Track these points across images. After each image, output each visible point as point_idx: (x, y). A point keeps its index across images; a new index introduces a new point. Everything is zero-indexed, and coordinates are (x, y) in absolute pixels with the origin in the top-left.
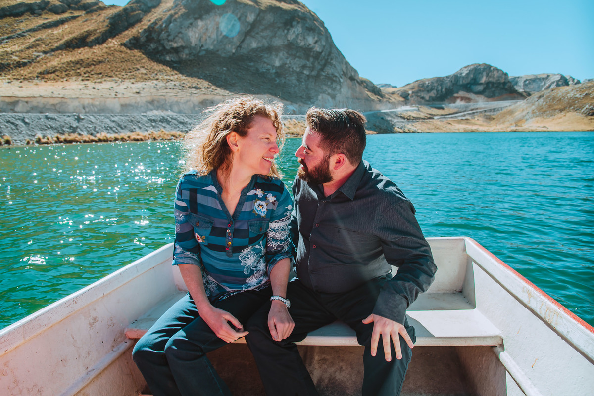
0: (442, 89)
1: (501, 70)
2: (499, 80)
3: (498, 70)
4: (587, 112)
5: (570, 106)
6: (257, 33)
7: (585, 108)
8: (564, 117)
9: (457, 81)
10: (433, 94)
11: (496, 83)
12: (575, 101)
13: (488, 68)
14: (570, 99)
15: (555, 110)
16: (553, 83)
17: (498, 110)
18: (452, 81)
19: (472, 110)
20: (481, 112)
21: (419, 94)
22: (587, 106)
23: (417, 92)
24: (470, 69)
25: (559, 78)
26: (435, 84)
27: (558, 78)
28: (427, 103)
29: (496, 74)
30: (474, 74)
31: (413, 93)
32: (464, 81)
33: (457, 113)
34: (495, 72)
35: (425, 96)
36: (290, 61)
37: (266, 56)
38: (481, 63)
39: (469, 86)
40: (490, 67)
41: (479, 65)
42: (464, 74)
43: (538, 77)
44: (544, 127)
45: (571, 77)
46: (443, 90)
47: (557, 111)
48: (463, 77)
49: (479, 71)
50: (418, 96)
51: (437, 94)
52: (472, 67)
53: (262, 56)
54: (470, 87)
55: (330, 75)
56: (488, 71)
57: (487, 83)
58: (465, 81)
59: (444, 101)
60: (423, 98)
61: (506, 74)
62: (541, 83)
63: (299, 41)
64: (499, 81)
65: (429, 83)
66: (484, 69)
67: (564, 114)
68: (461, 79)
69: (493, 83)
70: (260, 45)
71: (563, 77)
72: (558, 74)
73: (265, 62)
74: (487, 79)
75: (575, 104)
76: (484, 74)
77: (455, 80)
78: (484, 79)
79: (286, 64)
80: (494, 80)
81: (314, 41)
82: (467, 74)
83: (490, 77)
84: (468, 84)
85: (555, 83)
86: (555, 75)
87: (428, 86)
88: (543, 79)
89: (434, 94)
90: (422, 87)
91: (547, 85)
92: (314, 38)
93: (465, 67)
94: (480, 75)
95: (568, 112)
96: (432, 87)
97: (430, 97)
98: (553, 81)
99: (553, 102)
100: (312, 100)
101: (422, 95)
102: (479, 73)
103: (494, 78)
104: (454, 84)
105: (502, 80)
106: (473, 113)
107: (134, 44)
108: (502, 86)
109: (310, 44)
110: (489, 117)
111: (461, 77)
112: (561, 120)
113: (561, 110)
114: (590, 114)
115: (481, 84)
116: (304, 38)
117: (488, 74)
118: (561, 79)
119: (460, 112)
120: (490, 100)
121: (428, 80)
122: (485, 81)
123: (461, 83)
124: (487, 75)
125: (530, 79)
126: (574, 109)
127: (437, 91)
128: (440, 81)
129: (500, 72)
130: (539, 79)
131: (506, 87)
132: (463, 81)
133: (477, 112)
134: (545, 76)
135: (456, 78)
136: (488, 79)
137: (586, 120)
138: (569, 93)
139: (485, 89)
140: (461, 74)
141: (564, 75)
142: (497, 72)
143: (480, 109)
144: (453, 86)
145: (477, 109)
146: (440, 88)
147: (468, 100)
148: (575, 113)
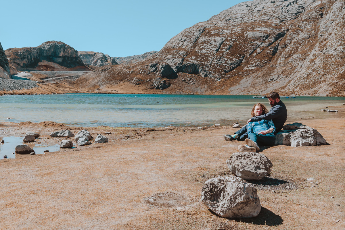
0: (31, 58)
1: (73, 48)
2: (72, 55)
3: (71, 48)
4: (135, 82)
5: (125, 79)
7: (134, 80)
8: (124, 85)
9: (42, 53)
10: (25, 61)
11: (70, 57)
12: (127, 75)
14: (124, 74)
15: (117, 80)
16: (99, 59)
17: (76, 78)
18: (38, 53)
19: (57, 76)
20: (64, 78)
21: (16, 61)
22: (135, 79)
23: (14, 59)
24: (50, 44)
26: (26, 54)
27: (101, 56)
28: (22, 68)
30: (54, 48)
31: (11, 59)
32: (47, 53)
33: (47, 78)
34: (69, 49)
35: (20, 63)
39: (51, 57)
40: (65, 45)
41: (58, 42)
42: (47, 48)
44: (115, 91)
45: (109, 56)
46: (32, 59)
47: (118, 81)
48: (46, 50)
49: (58, 47)
50: (15, 63)
51: (29, 62)
52: (52, 43)
54: (52, 58)
56: (64, 48)
57: (64, 57)
58: (48, 53)
59: (35, 68)
60: (19, 64)
61: (76, 51)
62: (91, 58)
64: (72, 56)
65: (21, 52)
66: (61, 46)
67: (123, 83)
68: (45, 52)
69: (68, 57)
71: (104, 56)
72: (101, 53)
74: (64, 54)
75: (127, 77)
76: (62, 49)
77: (40, 51)
78: (61, 54)
80: (69, 55)
82: (49, 48)
83: (66, 52)
84: (50, 56)
86: (98, 53)
87: (21, 55)
88: (92, 55)
89: (27, 62)
90: (16, 55)
91: (95, 60)
93: (47, 43)
94: (59, 50)
95: (125, 82)
96: (24, 56)
97: (23, 64)
98: (98, 57)
99: (114, 74)
101: (18, 62)
102: (58, 49)
103: (68, 53)
104: (39, 55)
105: (74, 56)
106: (59, 78)
108: (74, 60)
110: (70, 82)
111: (44, 50)
112: (122, 87)
113: (121, 81)
115: (60, 57)
117: (65, 50)
119: (49, 78)
120: (68, 69)
121: (20, 49)
122: (62, 55)
123: (45, 54)
124: (64, 51)
125: (84, 55)
126: (127, 80)
127: (28, 59)
128: (28, 51)
129: (72, 50)
130: (89, 55)
131: (77, 61)
132: (46, 53)
133: (62, 78)
134: (93, 54)
135: (40, 50)
136: (65, 54)
137: (136, 87)
138: (122, 70)
139: (63, 61)
140: (44, 48)
141: (105, 54)
142: (71, 50)
143: (63, 76)
144: (39, 56)
145: (61, 76)
146: (30, 57)
147: (53, 68)
148: (129, 83)
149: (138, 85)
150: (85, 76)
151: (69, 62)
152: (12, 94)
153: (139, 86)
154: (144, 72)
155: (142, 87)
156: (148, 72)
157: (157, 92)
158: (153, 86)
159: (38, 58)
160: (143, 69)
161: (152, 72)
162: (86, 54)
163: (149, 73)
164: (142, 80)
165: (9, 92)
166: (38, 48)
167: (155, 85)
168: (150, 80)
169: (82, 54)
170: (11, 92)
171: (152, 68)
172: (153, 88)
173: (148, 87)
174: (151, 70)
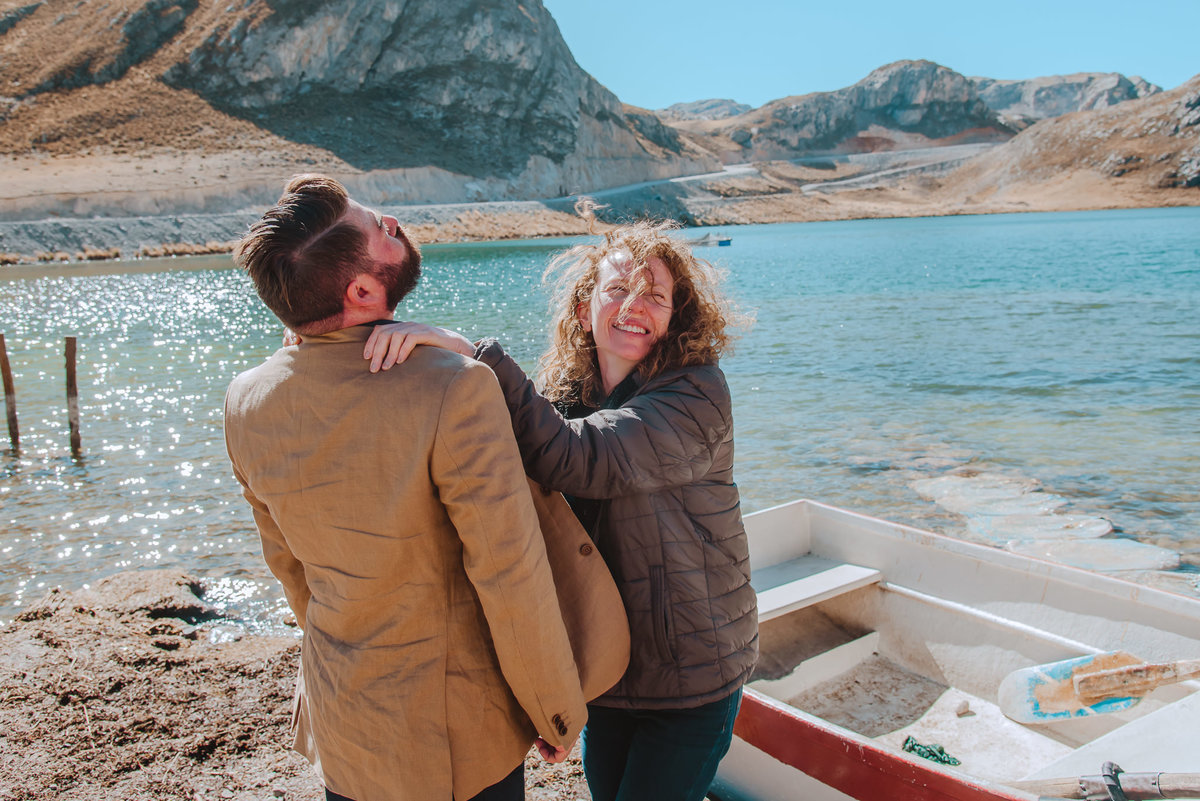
0: (828, 121)
1: (959, 74)
2: (955, 97)
3: (952, 74)
4: (1111, 168)
5: (1083, 157)
6: (405, 43)
7: (1107, 162)
8: (1067, 181)
9: (864, 100)
10: (808, 132)
11: (949, 104)
12: (1093, 145)
13: (931, 71)
14: (1084, 142)
15: (1054, 165)
16: (1100, 95)
17: (951, 166)
18: (851, 102)
19: (894, 167)
20: (913, 172)
21: (775, 135)
22: (1112, 157)
23: (770, 130)
24: (890, 72)
25: (1115, 84)
26: (813, 110)
27: (1112, 83)
28: (794, 153)
29: (948, 83)
30: (901, 83)
31: (760, 131)
32: (878, 101)
33: (860, 175)
34: (947, 80)
35: (788, 137)
36: (470, 95)
37: (424, 86)
38: (915, 58)
39: (889, 112)
40: (934, 67)
41: (912, 63)
42: (877, 86)
43: (1068, 82)
44: (1021, 203)
45: (1143, 80)
46: (832, 123)
47: (1056, 167)
48: (876, 92)
49: (911, 78)
50: (771, 139)
51: (818, 132)
52: (895, 69)
53: (415, 88)
54: (892, 113)
55: (553, 116)
56: (930, 78)
57: (931, 105)
58: (881, 100)
59: (834, 147)
60: (784, 143)
61: (971, 83)
62: (1075, 95)
63: (488, 51)
64: (955, 100)
65: (797, 108)
66: (922, 74)
67: (1069, 175)
68: (872, 97)
69: (942, 104)
70: (412, 65)
71: (1123, 82)
72: (1113, 74)
73: (422, 100)
74: (929, 96)
75: (1092, 152)
76: (923, 83)
77: (858, 98)
78: (921, 96)
79: (463, 100)
80: (946, 98)
81: (518, 49)
82: (886, 85)
83: (936, 90)
84: (887, 107)
85: (1106, 96)
86: (1106, 75)
87: (794, 115)
88: (1080, 86)
89: (811, 133)
90: (780, 118)
91: (1088, 100)
92: (518, 43)
93: (881, 69)
94: (913, 86)
95: (1077, 169)
96: (805, 116)
97: (800, 140)
98: (1100, 90)
100: (514, 170)
101: (783, 135)
102: (912, 82)
103: (944, 93)
104: (855, 109)
105: (964, 98)
106: (896, 174)
107: (181, 78)
108: (962, 110)
109: (510, 56)
110: (928, 182)
111: (871, 91)
112: (1060, 187)
113: (1065, 166)
114: (1116, 173)
115: (916, 106)
116: (499, 45)
117: (932, 84)
118: (1118, 85)
119: (869, 173)
120: (934, 142)
121: (798, 99)
122: (925, 100)
123: (872, 104)
124: (929, 87)
125: (1050, 88)
126: (1088, 162)
127: (817, 126)
128: (824, 101)
129: (957, 79)
130: (1071, 87)
131: (973, 112)
132: (876, 101)
133: (904, 172)
134: (1083, 80)
135: (861, 93)
136: (932, 95)
137: (1108, 185)
138: (1083, 128)
139: (924, 118)
140: (871, 85)
141: (1128, 75)
142: (952, 80)
143: (913, 163)
144: (853, 113)
145: (906, 164)
146: (823, 118)
147: (890, 143)
148: (1090, 172)
149: (1118, 176)
150: (982, 158)
151: (943, 119)
153: (1120, 180)
154: (1159, 129)
155: (1132, 182)
156: (1173, 127)
157: (1186, 200)
158: (1174, 175)
159: (850, 117)
160: (1158, 119)
161: (1189, 124)
162: (1057, 82)
163: (1176, 130)
164: (1138, 159)
166: (853, 90)
167: (1186, 172)
168: (1168, 157)
169: (1045, 85)
171: (1192, 110)
172: (1174, 185)
173: (1152, 183)
174: (1185, 121)
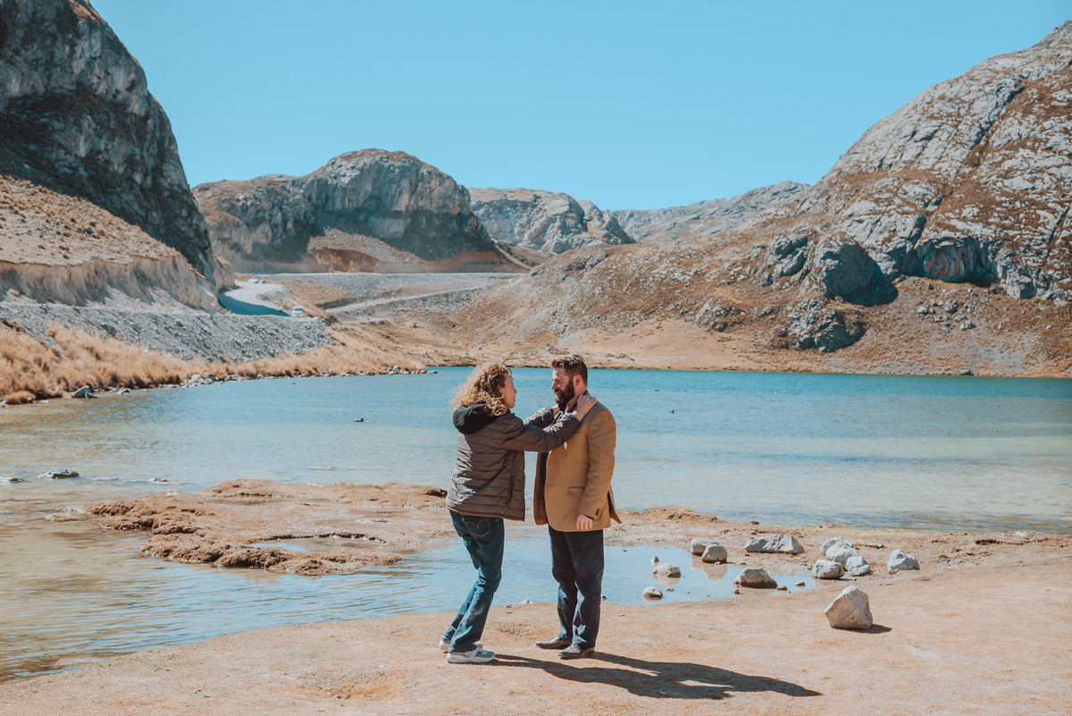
0: (285, 221)
1: (449, 178)
2: (445, 207)
3: (443, 178)
4: (710, 319)
5: (666, 304)
6: (17, 52)
7: (702, 311)
8: (659, 332)
9: (327, 198)
10: (262, 235)
11: (438, 216)
12: (675, 289)
13: (412, 170)
14: (661, 283)
15: (632, 310)
16: (552, 220)
17: (459, 300)
18: (310, 199)
19: (387, 294)
20: (414, 304)
21: (226, 235)
22: (707, 306)
24: (361, 165)
25: (566, 208)
26: (266, 205)
27: (561, 207)
28: (250, 263)
29: (437, 188)
30: (375, 181)
32: (347, 200)
33: (345, 302)
34: (434, 183)
35: (242, 240)
36: (106, 145)
37: (57, 125)
39: (362, 217)
40: (417, 164)
41: (389, 156)
42: (345, 180)
43: (509, 198)
44: (624, 356)
45: (595, 207)
46: (290, 225)
47: (637, 313)
48: (344, 189)
49: (391, 175)
51: (275, 236)
52: (367, 160)
53: (45, 126)
54: (366, 219)
56: (414, 178)
57: (415, 214)
58: (350, 201)
59: (299, 259)
60: (236, 247)
61: (463, 192)
62: (521, 217)
63: (95, 80)
64: (445, 211)
65: (246, 199)
66: (404, 171)
67: (657, 324)
68: (338, 194)
69: (430, 216)
70: (28, 90)
71: (574, 207)
72: (562, 195)
73: (60, 145)
74: (413, 202)
75: (676, 299)
76: (405, 184)
77: (319, 194)
78: (403, 203)
79: (99, 152)
80: (433, 208)
81: (128, 85)
82: (355, 180)
83: (421, 196)
84: (359, 210)
85: (558, 223)
86: (551, 195)
87: (245, 209)
88: (525, 205)
89: (267, 237)
90: (229, 210)
91: (537, 225)
93: (347, 158)
94: (394, 187)
95: (664, 318)
96: (258, 211)
97: (255, 245)
98: (550, 213)
99: (620, 286)
102: (392, 181)
103: (431, 199)
104: (317, 209)
105: (455, 209)
106: (393, 304)
108: (454, 225)
109: (117, 92)
110: (438, 319)
111: (335, 188)
112: (653, 339)
113: (648, 312)
114: (718, 326)
115: (398, 214)
116: (107, 73)
117: (416, 187)
118: (570, 211)
119: (354, 301)
120: (427, 265)
121: (244, 187)
122: (407, 207)
123: (338, 205)
124: (413, 192)
125: (490, 204)
126: (675, 310)
127: (274, 227)
128: (273, 191)
129: (447, 184)
130: (514, 205)
131: (467, 230)
132: (342, 201)
133: (403, 302)
134: (528, 198)
136: (416, 201)
137: (712, 341)
138: (653, 266)
139: (410, 230)
140: (335, 178)
141: (578, 199)
142: (440, 184)
143: (409, 292)
144: (314, 213)
145: (399, 292)
146: (278, 218)
147: (367, 262)
148: (681, 322)
149: (721, 330)
150: (497, 293)
151: (432, 235)
152: (253, 376)
153: (724, 335)
154: (748, 277)
155: (740, 339)
156: (766, 275)
157: (805, 365)
158: (785, 335)
159: (312, 221)
160: (744, 264)
161: (782, 274)
162: (498, 198)
163: (770, 281)
164: (739, 311)
165: (242, 367)
166: (313, 182)
167: (797, 331)
168: (772, 311)
169: (484, 200)
170: (249, 366)
171: (784, 257)
172: (786, 347)
173: (764, 342)
174: (778, 268)
